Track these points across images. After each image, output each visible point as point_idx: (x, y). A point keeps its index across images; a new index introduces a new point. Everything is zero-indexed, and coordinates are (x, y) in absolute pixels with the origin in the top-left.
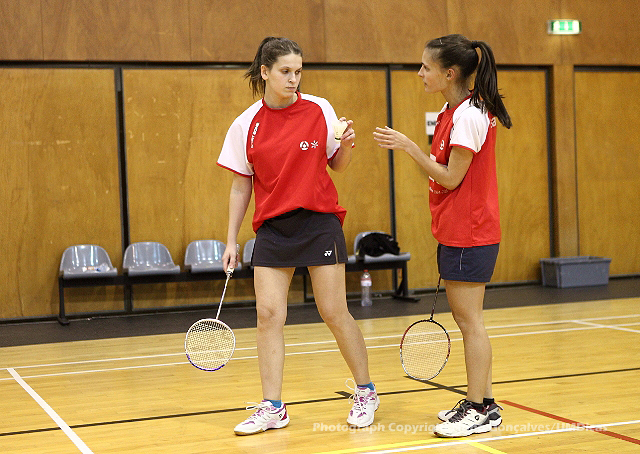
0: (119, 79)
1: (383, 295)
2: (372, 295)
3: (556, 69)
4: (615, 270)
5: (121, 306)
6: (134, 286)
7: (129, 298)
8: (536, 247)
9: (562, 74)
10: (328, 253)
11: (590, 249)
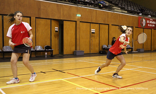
0: (3, 17)
1: (49, 56)
2: (47, 56)
3: (77, 22)
4: (85, 53)
5: (2, 57)
6: (5, 54)
7: (4, 55)
8: (73, 49)
9: (78, 22)
10: (27, 51)
11: (82, 49)
